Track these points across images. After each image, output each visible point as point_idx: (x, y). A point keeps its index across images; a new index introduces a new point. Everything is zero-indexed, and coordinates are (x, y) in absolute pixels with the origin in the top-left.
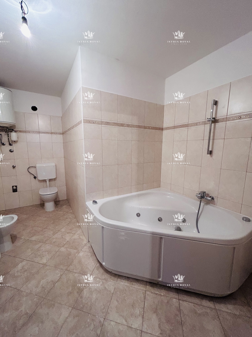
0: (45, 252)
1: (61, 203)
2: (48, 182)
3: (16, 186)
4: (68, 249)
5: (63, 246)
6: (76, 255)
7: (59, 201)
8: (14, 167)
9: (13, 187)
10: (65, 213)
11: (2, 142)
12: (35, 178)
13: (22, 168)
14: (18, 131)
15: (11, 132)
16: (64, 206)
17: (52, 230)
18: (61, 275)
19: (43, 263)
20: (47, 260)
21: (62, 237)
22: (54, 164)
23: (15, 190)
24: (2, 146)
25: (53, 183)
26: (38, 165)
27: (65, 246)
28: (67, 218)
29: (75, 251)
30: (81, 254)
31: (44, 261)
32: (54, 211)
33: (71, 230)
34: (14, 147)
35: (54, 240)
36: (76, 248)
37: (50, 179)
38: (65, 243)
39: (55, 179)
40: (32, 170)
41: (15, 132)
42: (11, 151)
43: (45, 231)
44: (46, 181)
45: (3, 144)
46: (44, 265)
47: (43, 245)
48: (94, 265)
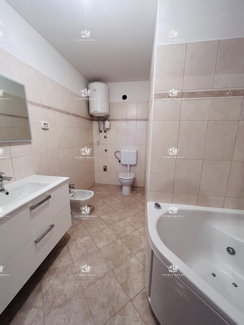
0: (105, 236)
1: (137, 189)
2: (129, 167)
3: (106, 167)
4: (123, 244)
5: (121, 239)
6: (128, 257)
7: (136, 187)
8: (106, 151)
9: (104, 166)
10: (136, 201)
11: (100, 130)
12: (120, 161)
13: (111, 152)
14: (111, 119)
15: (106, 121)
16: (139, 194)
17: (120, 215)
18: (106, 274)
19: (98, 247)
20: (102, 246)
21: (124, 228)
22: (135, 151)
23: (105, 170)
24: (100, 133)
25: (133, 168)
26: (122, 151)
27: (122, 239)
28: (136, 208)
29: (129, 252)
30: (133, 260)
31: (100, 245)
32: (128, 196)
33: (134, 222)
34: (107, 134)
35: (117, 227)
36: (131, 249)
37: (130, 165)
38: (123, 236)
39: (135, 165)
40: (117, 155)
41: (109, 121)
42: (105, 137)
43: (114, 214)
44: (127, 166)
45: (101, 132)
46: (99, 250)
47: (107, 228)
48: (141, 287)
